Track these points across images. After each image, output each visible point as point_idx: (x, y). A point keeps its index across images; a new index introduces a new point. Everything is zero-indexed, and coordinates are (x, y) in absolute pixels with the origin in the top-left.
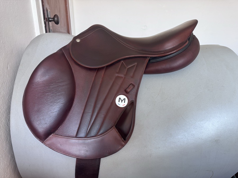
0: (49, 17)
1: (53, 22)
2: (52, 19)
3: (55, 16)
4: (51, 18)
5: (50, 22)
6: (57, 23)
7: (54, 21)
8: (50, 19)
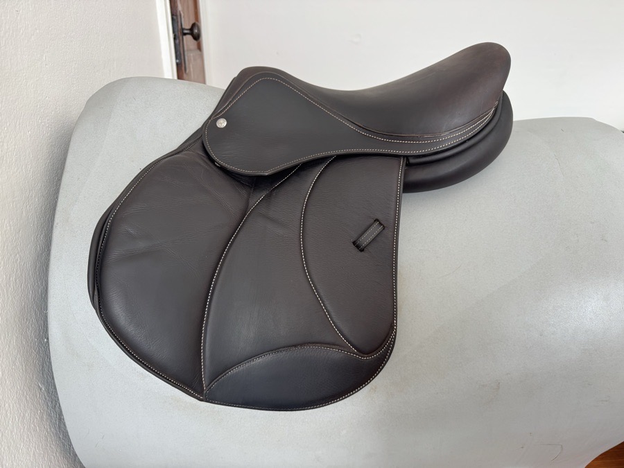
0: (183, 27)
1: (191, 36)
3: (194, 25)
4: (187, 30)
5: (184, 37)
6: (197, 38)
7: (192, 33)
8: (186, 32)
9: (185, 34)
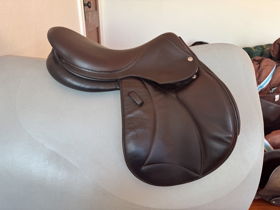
0: (85, 3)
1: (87, 7)
2: (87, 5)
3: (89, 2)
5: (85, 7)
6: (90, 7)
8: (85, 5)
9: (85, 6)
